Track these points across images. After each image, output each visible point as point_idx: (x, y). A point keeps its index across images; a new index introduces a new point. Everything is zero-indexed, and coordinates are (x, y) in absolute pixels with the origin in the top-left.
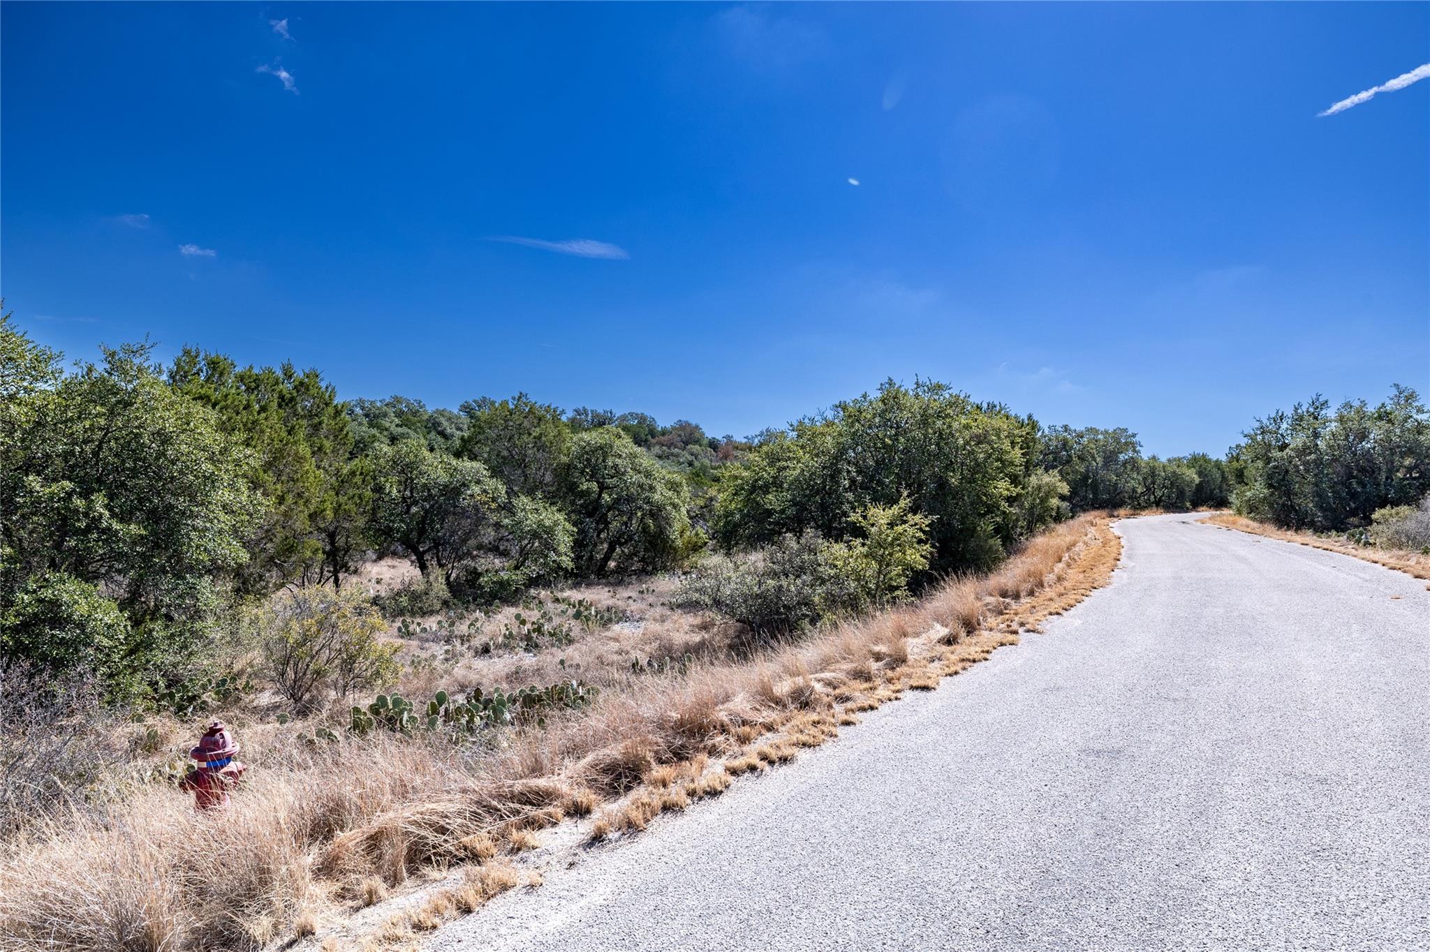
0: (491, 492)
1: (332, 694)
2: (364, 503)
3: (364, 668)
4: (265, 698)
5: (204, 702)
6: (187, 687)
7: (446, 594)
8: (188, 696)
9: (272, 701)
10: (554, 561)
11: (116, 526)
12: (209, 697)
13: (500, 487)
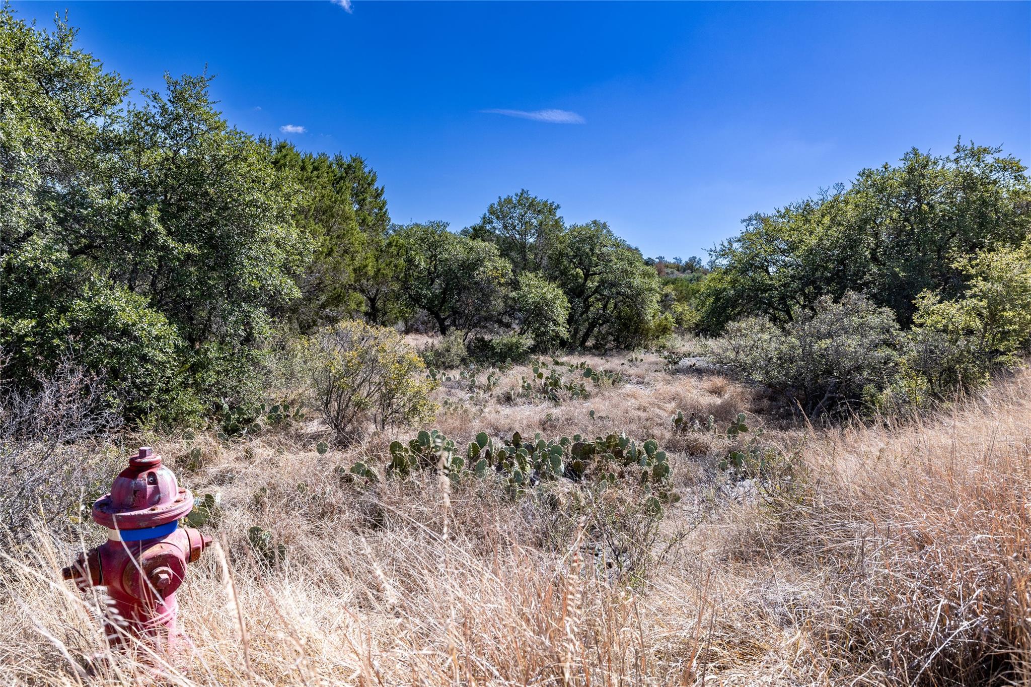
0: (500, 268)
1: (372, 428)
2: (398, 270)
3: (402, 403)
4: (314, 427)
5: (257, 425)
6: (243, 409)
7: (464, 353)
8: (244, 419)
9: (320, 430)
10: (553, 331)
11: (172, 244)
12: (261, 420)
13: (508, 265)
